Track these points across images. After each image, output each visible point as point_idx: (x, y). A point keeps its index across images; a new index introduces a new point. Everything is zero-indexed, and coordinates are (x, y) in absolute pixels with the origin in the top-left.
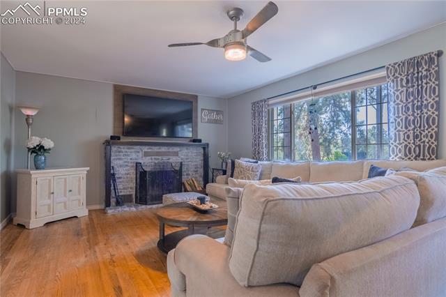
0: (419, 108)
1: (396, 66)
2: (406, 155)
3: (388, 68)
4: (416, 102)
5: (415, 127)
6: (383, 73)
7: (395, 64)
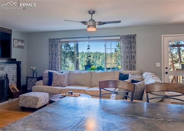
0: (130, 52)
1: (124, 37)
2: (127, 69)
3: (121, 37)
4: (130, 50)
5: (129, 59)
6: (119, 38)
7: (123, 36)
